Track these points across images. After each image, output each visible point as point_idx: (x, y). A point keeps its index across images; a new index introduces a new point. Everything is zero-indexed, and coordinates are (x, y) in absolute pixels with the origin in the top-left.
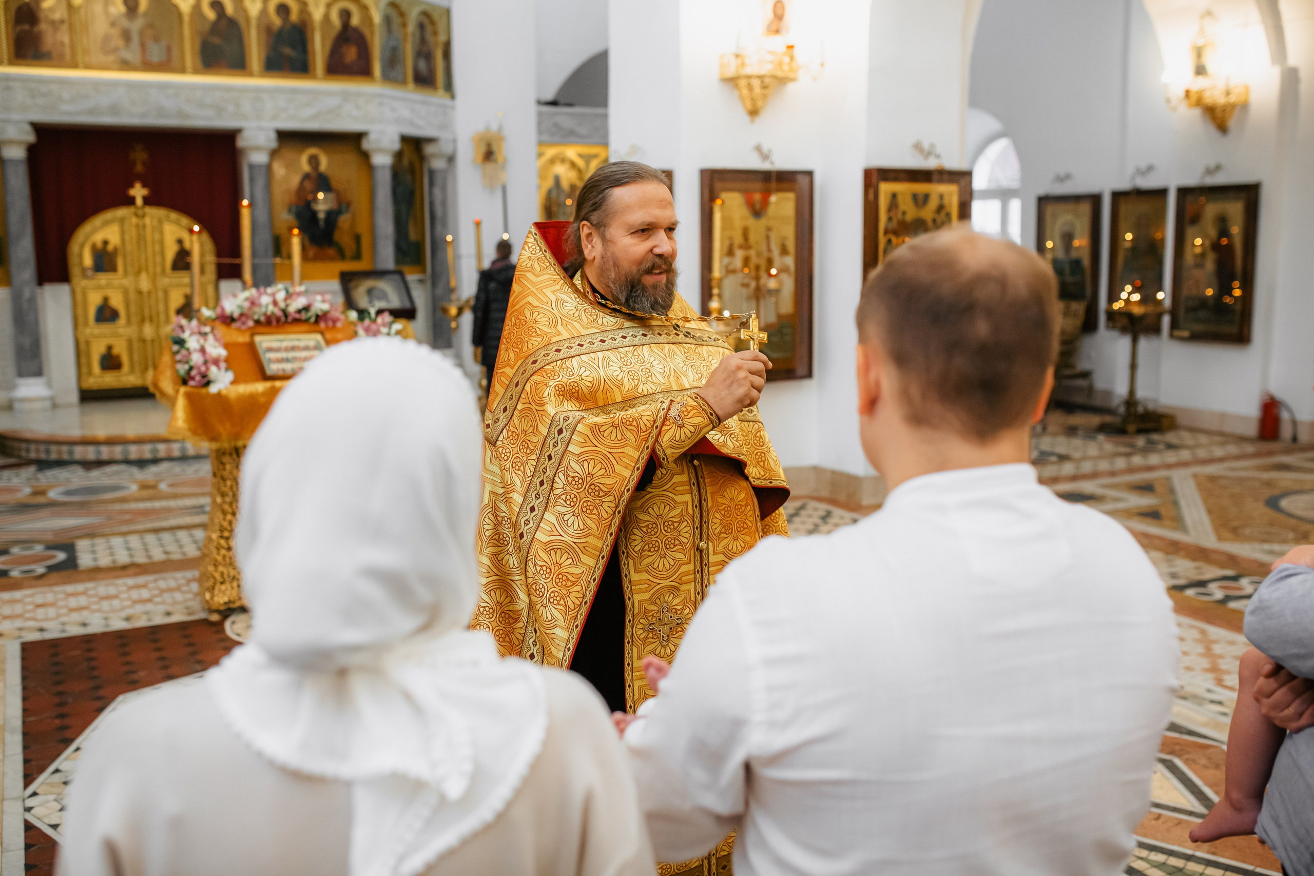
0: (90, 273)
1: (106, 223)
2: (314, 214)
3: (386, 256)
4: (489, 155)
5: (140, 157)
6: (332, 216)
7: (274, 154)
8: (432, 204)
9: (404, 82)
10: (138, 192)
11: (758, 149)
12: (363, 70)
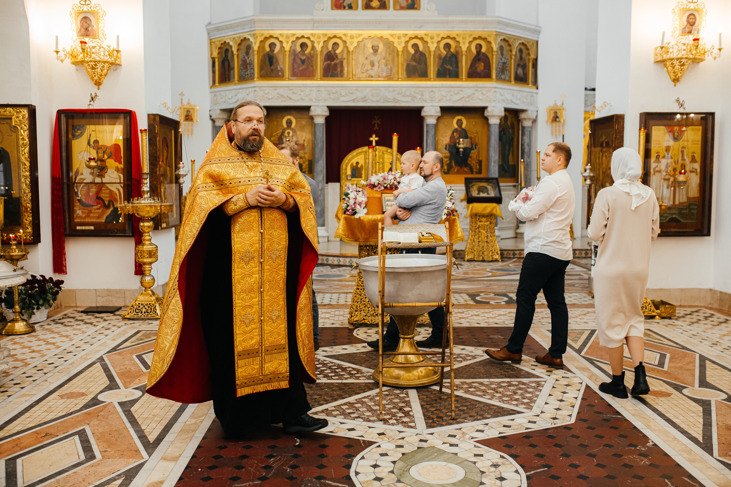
0: (349, 178)
1: (358, 154)
2: (458, 149)
3: (494, 171)
4: (556, 118)
5: (377, 122)
6: (467, 151)
7: (439, 119)
8: (522, 145)
9: (509, 81)
10: (374, 139)
11: (678, 101)
12: (486, 75)
